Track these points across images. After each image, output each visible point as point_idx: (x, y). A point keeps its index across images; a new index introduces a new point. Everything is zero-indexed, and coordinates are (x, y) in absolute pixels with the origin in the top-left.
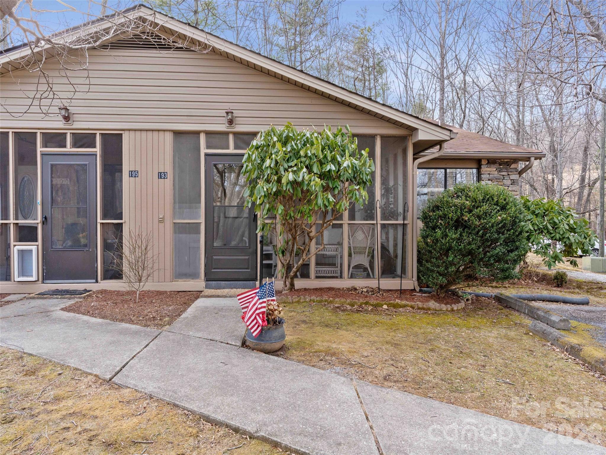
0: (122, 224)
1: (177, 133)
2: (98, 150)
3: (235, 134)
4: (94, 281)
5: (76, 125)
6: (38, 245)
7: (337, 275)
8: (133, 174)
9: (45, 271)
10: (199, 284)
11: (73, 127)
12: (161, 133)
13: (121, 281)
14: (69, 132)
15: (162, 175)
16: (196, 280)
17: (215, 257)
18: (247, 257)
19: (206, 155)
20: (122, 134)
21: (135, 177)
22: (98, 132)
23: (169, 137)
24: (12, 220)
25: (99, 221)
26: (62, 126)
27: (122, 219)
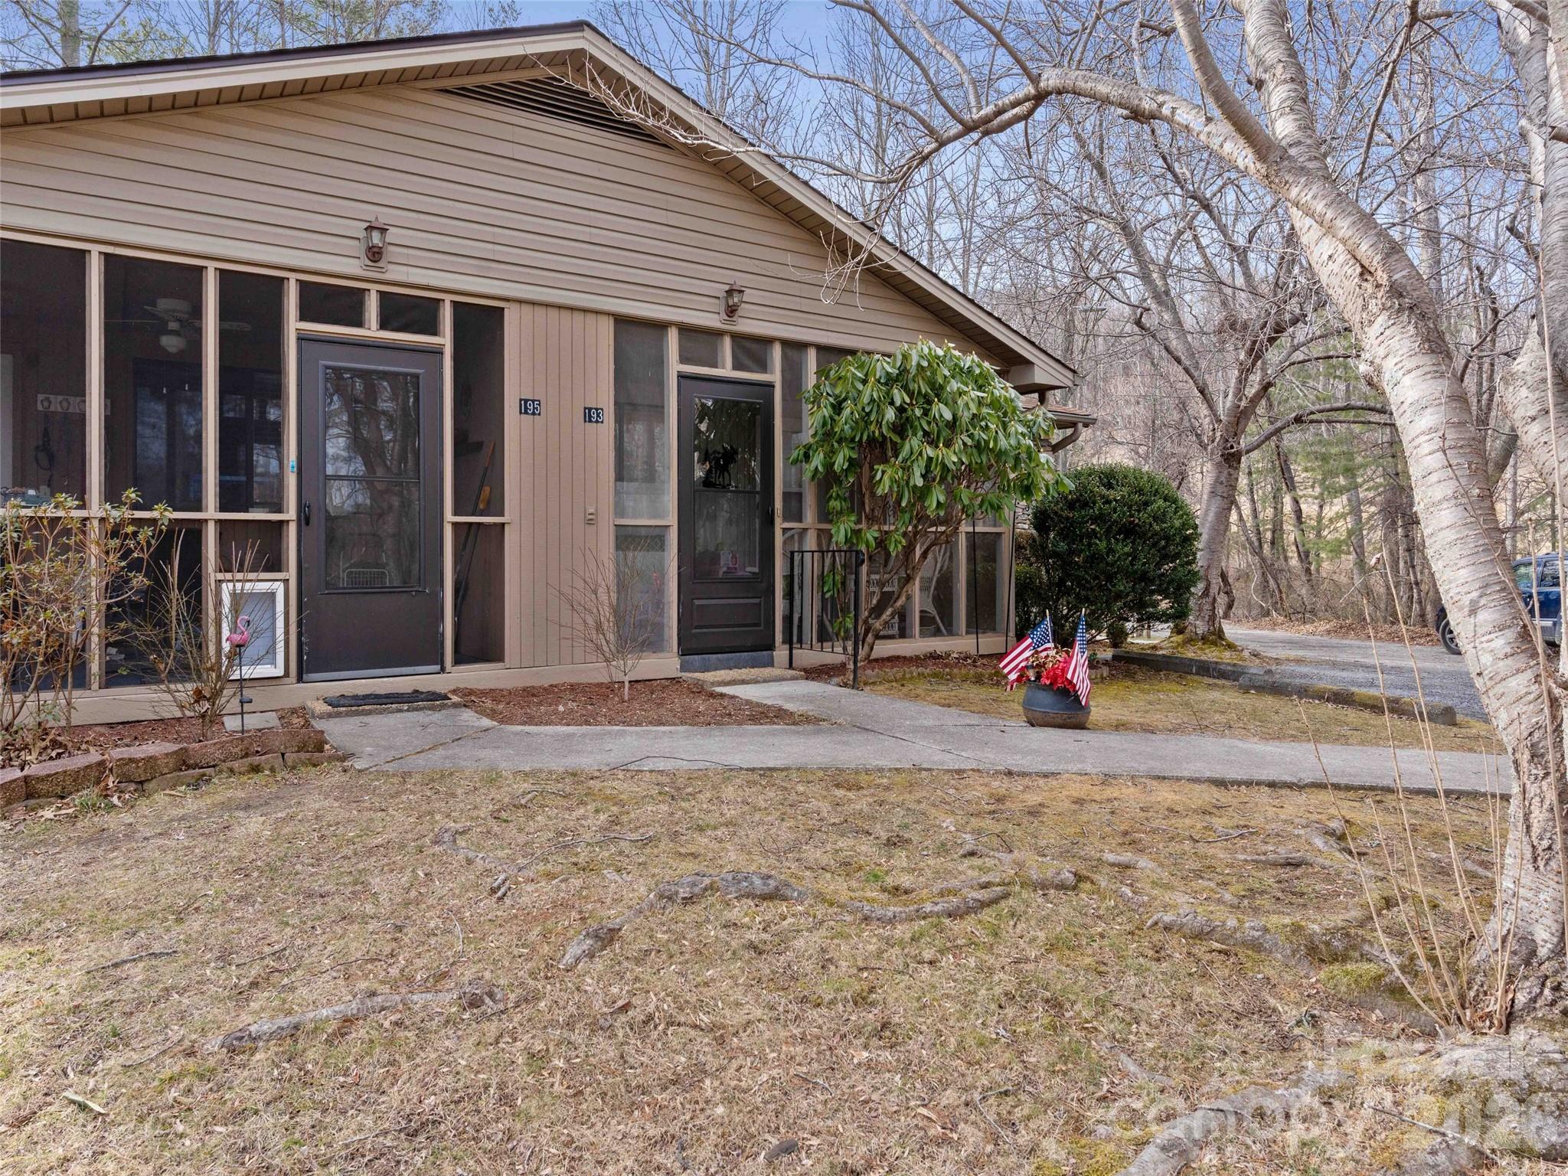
0: (503, 525)
1: (623, 322)
2: (445, 340)
3: (737, 338)
4: (437, 668)
5: (395, 273)
6: (286, 581)
7: (890, 632)
8: (528, 407)
9: (306, 648)
10: (665, 663)
11: (388, 277)
12: (591, 318)
13: (500, 665)
14: (374, 288)
15: (591, 415)
16: (661, 655)
17: (697, 602)
18: (757, 601)
19: (682, 376)
20: (503, 309)
21: (534, 414)
22: (448, 298)
23: (607, 327)
24: (211, 511)
25: (449, 517)
26: (358, 271)
27: (502, 515)
